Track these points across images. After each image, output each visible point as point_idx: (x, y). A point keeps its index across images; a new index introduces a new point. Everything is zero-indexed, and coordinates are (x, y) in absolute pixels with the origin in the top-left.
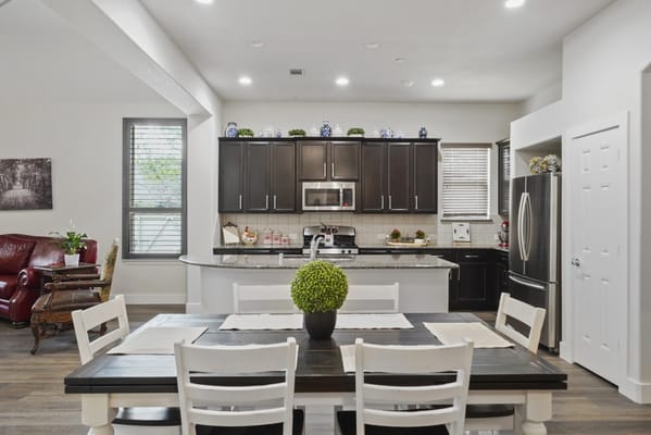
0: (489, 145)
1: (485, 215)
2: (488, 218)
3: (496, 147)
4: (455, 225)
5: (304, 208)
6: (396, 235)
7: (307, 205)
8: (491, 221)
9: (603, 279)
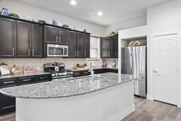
0: (99, 38)
1: (97, 58)
2: (98, 59)
3: (100, 38)
4: (92, 61)
5: (48, 55)
6: (78, 65)
7: (49, 54)
8: (99, 60)
9: (168, 76)
